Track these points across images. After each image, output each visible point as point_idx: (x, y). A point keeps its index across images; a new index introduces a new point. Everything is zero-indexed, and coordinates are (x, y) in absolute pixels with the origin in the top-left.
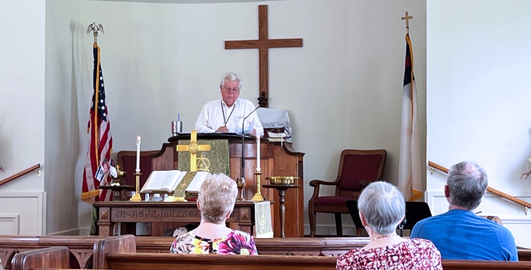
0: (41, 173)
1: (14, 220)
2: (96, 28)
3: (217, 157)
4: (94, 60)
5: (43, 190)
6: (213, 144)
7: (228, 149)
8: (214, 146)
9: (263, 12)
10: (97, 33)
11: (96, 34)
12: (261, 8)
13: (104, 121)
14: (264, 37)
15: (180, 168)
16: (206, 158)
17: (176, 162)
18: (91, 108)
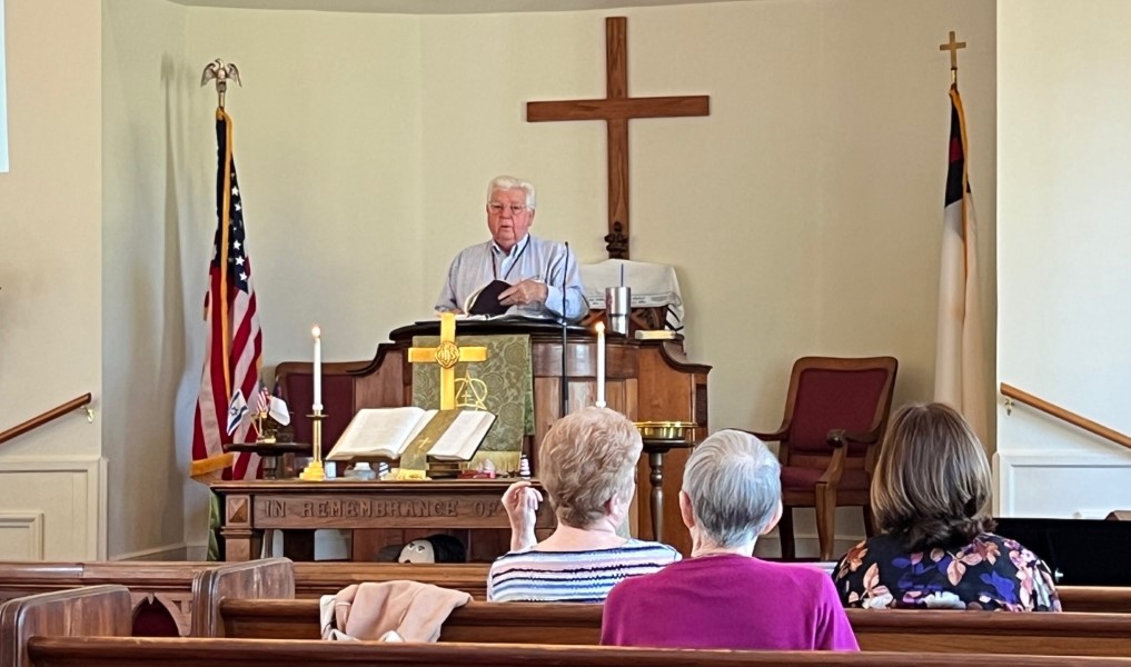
0: (95, 415)
1: (31, 524)
2: (222, 73)
3: (504, 376)
4: (217, 148)
5: (98, 456)
6: (495, 344)
7: (528, 356)
8: (497, 350)
9: (616, 32)
10: (224, 83)
11: (221, 86)
12: (612, 25)
13: (241, 293)
14: (620, 92)
15: (417, 403)
16: (478, 378)
17: (408, 387)
18: (213, 262)
